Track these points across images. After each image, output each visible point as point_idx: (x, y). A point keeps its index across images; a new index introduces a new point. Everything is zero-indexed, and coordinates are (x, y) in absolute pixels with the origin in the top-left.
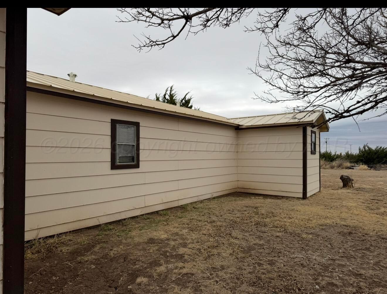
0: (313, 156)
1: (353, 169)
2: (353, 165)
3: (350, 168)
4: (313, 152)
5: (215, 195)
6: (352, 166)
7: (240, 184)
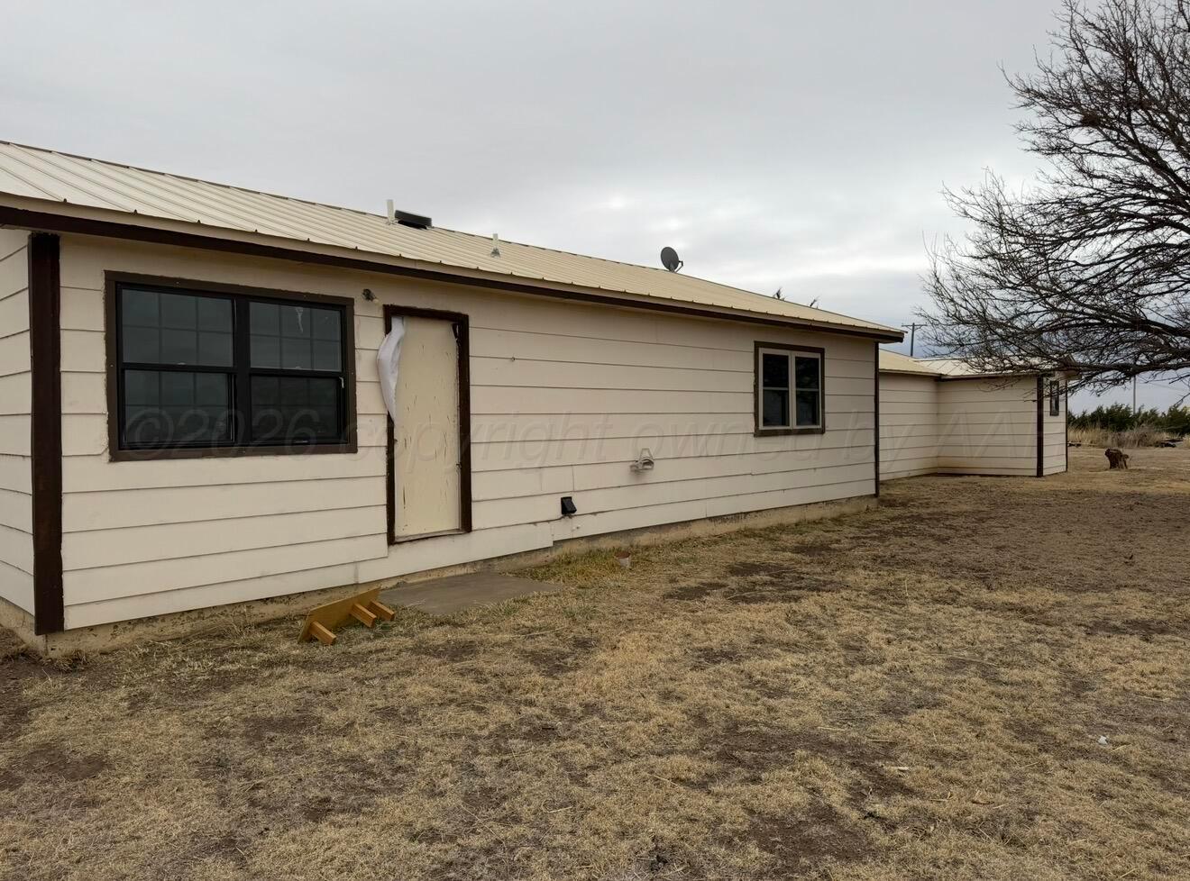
0: (1054, 419)
1: (1173, 446)
2: (1175, 438)
3: (1167, 445)
4: (1055, 412)
5: (913, 474)
6: (1173, 441)
7: (943, 462)
